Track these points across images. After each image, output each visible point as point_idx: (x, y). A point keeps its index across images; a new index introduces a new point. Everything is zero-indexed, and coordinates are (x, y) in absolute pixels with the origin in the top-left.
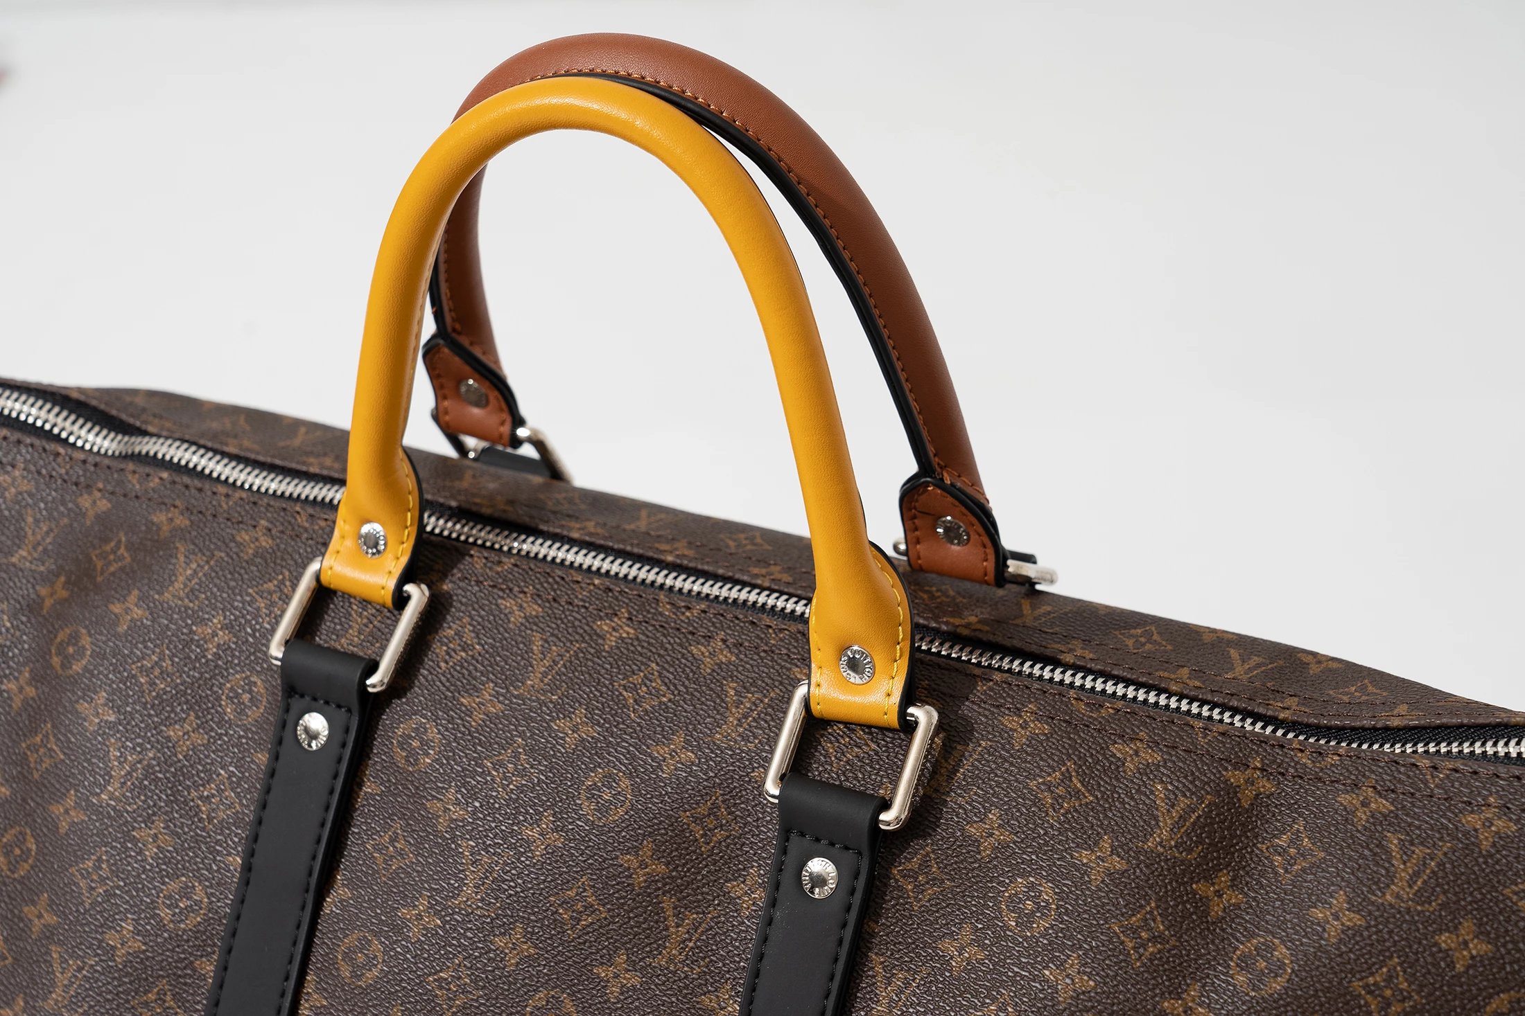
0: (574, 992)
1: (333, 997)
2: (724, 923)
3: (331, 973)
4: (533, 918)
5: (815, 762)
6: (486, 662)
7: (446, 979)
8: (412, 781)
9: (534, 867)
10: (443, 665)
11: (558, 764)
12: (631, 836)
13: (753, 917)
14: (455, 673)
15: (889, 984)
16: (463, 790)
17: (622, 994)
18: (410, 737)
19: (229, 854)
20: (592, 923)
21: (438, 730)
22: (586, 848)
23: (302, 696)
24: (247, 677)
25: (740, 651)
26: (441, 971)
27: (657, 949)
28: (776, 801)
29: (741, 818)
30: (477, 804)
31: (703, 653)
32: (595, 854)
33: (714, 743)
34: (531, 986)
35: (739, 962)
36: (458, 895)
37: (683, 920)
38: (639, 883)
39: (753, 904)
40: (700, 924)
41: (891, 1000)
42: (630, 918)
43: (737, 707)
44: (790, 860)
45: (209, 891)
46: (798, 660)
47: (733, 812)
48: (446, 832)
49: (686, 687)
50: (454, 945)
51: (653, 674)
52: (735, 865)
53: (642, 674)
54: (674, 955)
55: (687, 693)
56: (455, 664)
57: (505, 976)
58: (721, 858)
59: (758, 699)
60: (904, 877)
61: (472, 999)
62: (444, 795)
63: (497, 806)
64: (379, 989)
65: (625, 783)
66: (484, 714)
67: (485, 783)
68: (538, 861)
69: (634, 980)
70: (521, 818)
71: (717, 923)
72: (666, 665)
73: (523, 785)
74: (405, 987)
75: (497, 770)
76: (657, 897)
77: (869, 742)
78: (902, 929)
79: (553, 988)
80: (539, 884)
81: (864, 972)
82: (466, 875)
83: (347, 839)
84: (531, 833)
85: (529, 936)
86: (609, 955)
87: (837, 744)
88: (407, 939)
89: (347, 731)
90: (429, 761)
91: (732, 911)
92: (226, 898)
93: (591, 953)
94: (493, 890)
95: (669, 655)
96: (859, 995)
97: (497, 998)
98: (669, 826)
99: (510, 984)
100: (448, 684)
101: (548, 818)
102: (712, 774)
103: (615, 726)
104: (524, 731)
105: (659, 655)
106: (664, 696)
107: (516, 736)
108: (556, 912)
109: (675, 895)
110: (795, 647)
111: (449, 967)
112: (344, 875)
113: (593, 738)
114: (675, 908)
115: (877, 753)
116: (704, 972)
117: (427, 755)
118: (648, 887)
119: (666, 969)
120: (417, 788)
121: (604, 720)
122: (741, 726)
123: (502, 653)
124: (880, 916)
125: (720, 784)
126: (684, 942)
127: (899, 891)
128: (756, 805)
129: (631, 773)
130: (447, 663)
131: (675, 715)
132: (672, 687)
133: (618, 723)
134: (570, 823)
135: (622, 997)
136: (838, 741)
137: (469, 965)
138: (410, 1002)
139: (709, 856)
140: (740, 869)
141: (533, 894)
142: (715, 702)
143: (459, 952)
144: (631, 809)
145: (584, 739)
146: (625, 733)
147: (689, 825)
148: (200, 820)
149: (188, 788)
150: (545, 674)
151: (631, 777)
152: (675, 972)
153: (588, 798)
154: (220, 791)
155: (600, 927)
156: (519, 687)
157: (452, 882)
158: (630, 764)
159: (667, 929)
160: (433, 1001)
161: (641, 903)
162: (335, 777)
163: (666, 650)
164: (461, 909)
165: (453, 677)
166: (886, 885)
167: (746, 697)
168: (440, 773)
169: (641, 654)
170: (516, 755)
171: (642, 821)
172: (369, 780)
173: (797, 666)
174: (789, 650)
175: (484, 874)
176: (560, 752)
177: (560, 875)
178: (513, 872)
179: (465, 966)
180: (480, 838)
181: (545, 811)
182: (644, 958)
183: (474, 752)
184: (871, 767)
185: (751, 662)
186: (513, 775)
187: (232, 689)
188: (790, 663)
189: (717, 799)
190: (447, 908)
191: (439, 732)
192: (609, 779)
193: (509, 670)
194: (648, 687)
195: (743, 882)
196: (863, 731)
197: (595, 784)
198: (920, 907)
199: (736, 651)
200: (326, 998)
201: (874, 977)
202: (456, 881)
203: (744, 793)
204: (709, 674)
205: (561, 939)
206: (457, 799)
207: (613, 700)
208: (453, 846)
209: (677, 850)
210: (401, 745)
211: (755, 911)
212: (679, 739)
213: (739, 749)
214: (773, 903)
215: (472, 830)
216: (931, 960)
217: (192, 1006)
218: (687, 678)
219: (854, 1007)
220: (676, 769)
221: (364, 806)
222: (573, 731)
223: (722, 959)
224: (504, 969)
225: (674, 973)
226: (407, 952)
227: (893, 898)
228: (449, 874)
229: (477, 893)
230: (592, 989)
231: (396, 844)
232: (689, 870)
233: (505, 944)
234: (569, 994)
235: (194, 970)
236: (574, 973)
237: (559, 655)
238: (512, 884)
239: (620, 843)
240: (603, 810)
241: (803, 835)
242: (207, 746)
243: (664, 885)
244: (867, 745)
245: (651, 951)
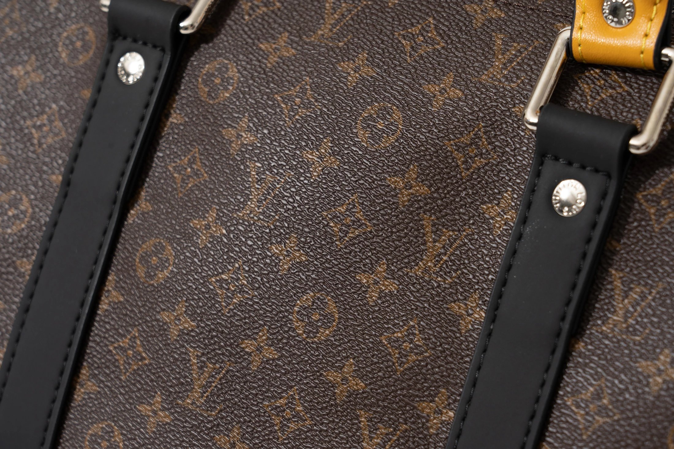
0: (337, 295)
1: (129, 294)
2: (477, 240)
3: (129, 274)
4: (307, 230)
5: (572, 100)
6: (284, 16)
7: (227, 280)
8: (212, 112)
9: (311, 185)
10: (247, 17)
11: (339, 99)
12: (400, 160)
13: (504, 235)
14: (256, 25)
15: (627, 297)
16: (255, 119)
17: (380, 298)
18: (213, 75)
19: (53, 173)
20: (358, 236)
21: (238, 69)
22: (358, 170)
23: (125, 38)
24: (82, 28)
25: (509, 9)
26: (222, 273)
27: (414, 261)
28: (535, 128)
29: (500, 147)
30: (266, 131)
31: (475, 11)
32: (366, 175)
33: (481, 83)
34: (299, 288)
35: (488, 275)
36: (243, 208)
37: (440, 236)
38: (403, 202)
39: (505, 224)
40: (455, 240)
41: (628, 311)
42: (392, 232)
43: (503, 54)
44: (542, 183)
45: (34, 202)
46: (562, 16)
47: (493, 143)
48: (237, 154)
49: (458, 38)
50: (236, 251)
51: (429, 27)
52: (491, 189)
53: (420, 26)
54: (430, 267)
55: (459, 42)
56: (257, 17)
57: (278, 279)
58: (479, 182)
59: (522, 47)
60: (647, 201)
61: (248, 298)
62: (238, 124)
63: (283, 133)
64: (168, 288)
65: (397, 115)
66: (279, 57)
67: (275, 114)
68: (315, 180)
69: (392, 287)
70: (304, 144)
71: (470, 240)
72: (442, 20)
73: (307, 116)
74: (191, 286)
75: (286, 104)
76: (418, 214)
77: (623, 85)
78: (642, 248)
79: (319, 291)
80: (314, 201)
81: (603, 285)
82: (251, 192)
83: (152, 161)
84: (311, 156)
85: (301, 246)
86: (371, 264)
87: (593, 86)
88: (195, 245)
89: (160, 67)
90: (228, 95)
91: (485, 230)
92: (47, 209)
93: (356, 262)
94: (273, 204)
95: (445, 12)
96: (597, 305)
97: (269, 298)
98: (434, 152)
99: (282, 286)
100: (249, 33)
101: (327, 144)
102: (476, 109)
103: (392, 68)
104: (311, 72)
105: (437, 11)
106: (438, 44)
107: (305, 75)
108: (327, 225)
109: (434, 214)
110: (559, 7)
111: (230, 270)
112: (147, 192)
113: (372, 77)
114: (433, 226)
115: (629, 94)
116: (456, 282)
117: (226, 89)
118: (411, 206)
119: (422, 278)
120: (215, 118)
121: (383, 62)
122: (506, 69)
123: (298, 9)
124: (622, 236)
125: (482, 118)
126: (439, 255)
127: (642, 213)
128: (515, 136)
129: (403, 106)
130: (250, 15)
131: (447, 60)
132: (446, 38)
133: (396, 66)
134: (346, 149)
135: (380, 302)
136: (594, 83)
137: (247, 269)
138: (193, 299)
139: (468, 181)
140: (495, 193)
141: (308, 209)
142: (483, 50)
143: (240, 257)
144: (402, 137)
145: (364, 78)
146: (401, 74)
147: (452, 152)
148: (32, 144)
149: (24, 118)
150: (334, 26)
151: (403, 110)
152: (430, 281)
153: (364, 127)
154: (51, 121)
155: (365, 239)
156: (311, 36)
157: (239, 197)
158: (403, 99)
159: (425, 244)
160: (214, 298)
161: (403, 219)
162: (147, 106)
163: (443, 7)
164: (244, 220)
165: (254, 27)
166: (631, 208)
167: (512, 46)
168: (236, 105)
169: (420, 11)
170: (304, 91)
171: (410, 147)
172: (175, 112)
173: (560, 22)
174: (554, 9)
175: (267, 190)
176: (343, 89)
177: (333, 193)
178: (293, 190)
179: (244, 269)
180: (266, 160)
181: (325, 138)
182: (402, 268)
183: (267, 88)
184: (623, 105)
185: (519, 18)
186: (299, 107)
187: (67, 38)
188: (554, 20)
189: (479, 130)
190: (232, 220)
191: (239, 71)
192: (384, 113)
193: (303, 22)
194: (424, 37)
195: (497, 205)
196: (618, 75)
197: (371, 116)
198: (661, 229)
199: (506, 10)
200: (123, 295)
201: (612, 290)
202: (242, 196)
203: (504, 126)
204: (480, 28)
205: (329, 248)
206: (249, 126)
207: (392, 46)
208: (242, 167)
209: (439, 173)
210: (205, 82)
211: (506, 230)
212: (449, 80)
213: (503, 87)
214: (524, 221)
215: (260, 153)
216: (668, 276)
217: (11, 298)
218: (461, 30)
219: (592, 316)
220: (443, 104)
221: (169, 134)
222: (355, 71)
223: (473, 272)
224: (277, 272)
225: (428, 282)
226: (195, 257)
227: (635, 220)
228: (236, 190)
229: (259, 207)
230: (354, 293)
231: (194, 166)
232: (449, 192)
233: (280, 251)
234: (332, 297)
235: (16, 268)
236: (338, 278)
237: (348, 10)
238: (291, 200)
239: (388, 166)
240: (375, 137)
241: (557, 159)
242: (43, 84)
243: (426, 204)
244: (620, 87)
245: (409, 263)
